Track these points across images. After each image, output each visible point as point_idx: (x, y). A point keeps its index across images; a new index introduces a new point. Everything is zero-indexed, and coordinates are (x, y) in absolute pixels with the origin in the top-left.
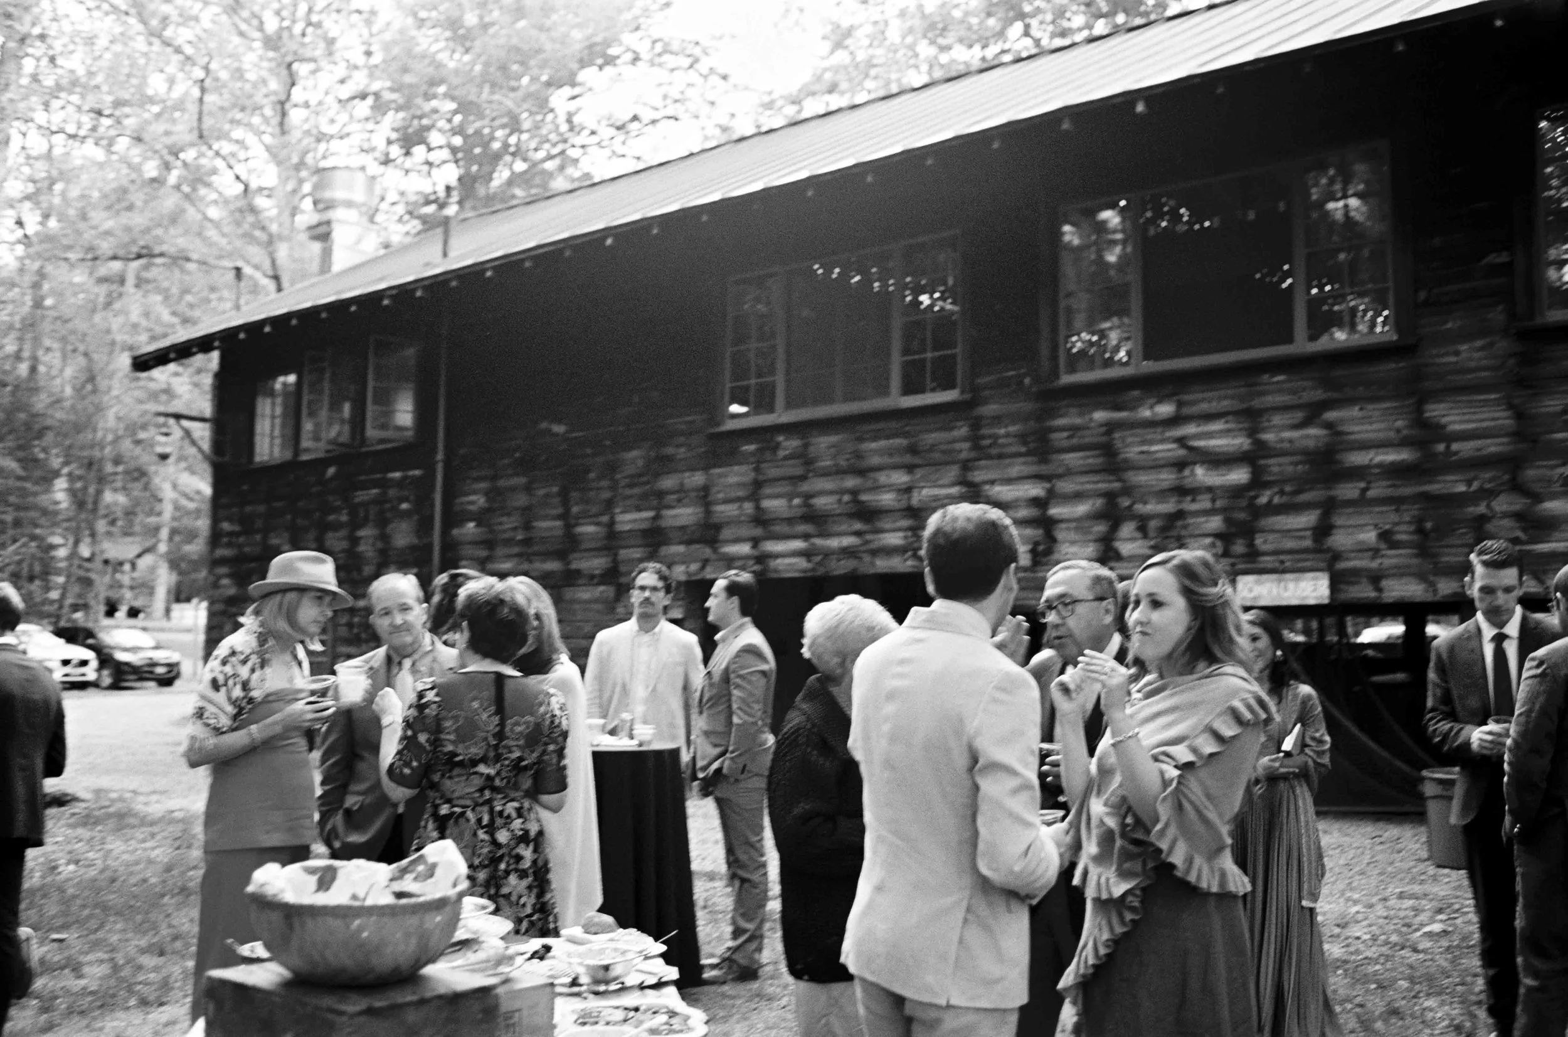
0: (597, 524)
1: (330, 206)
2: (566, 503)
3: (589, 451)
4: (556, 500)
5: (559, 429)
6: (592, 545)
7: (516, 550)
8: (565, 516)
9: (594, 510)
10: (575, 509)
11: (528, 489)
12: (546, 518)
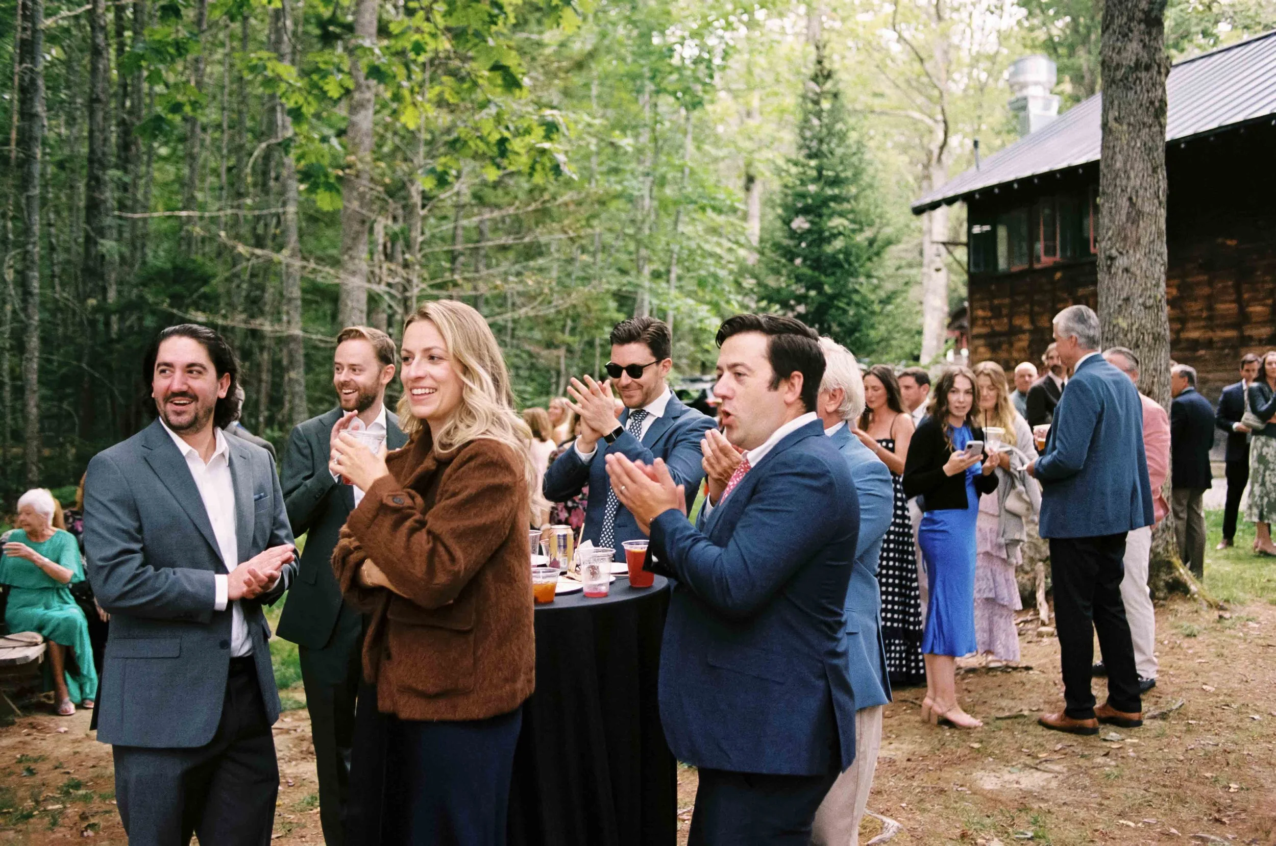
0: (1264, 305)
1: (1023, 86)
2: (1239, 293)
3: (1255, 257)
4: (1231, 291)
5: (1231, 243)
6: (1259, 319)
7: (1202, 323)
8: (1239, 301)
9: (1261, 296)
10: (1246, 296)
11: (1210, 283)
12: (1225, 302)
